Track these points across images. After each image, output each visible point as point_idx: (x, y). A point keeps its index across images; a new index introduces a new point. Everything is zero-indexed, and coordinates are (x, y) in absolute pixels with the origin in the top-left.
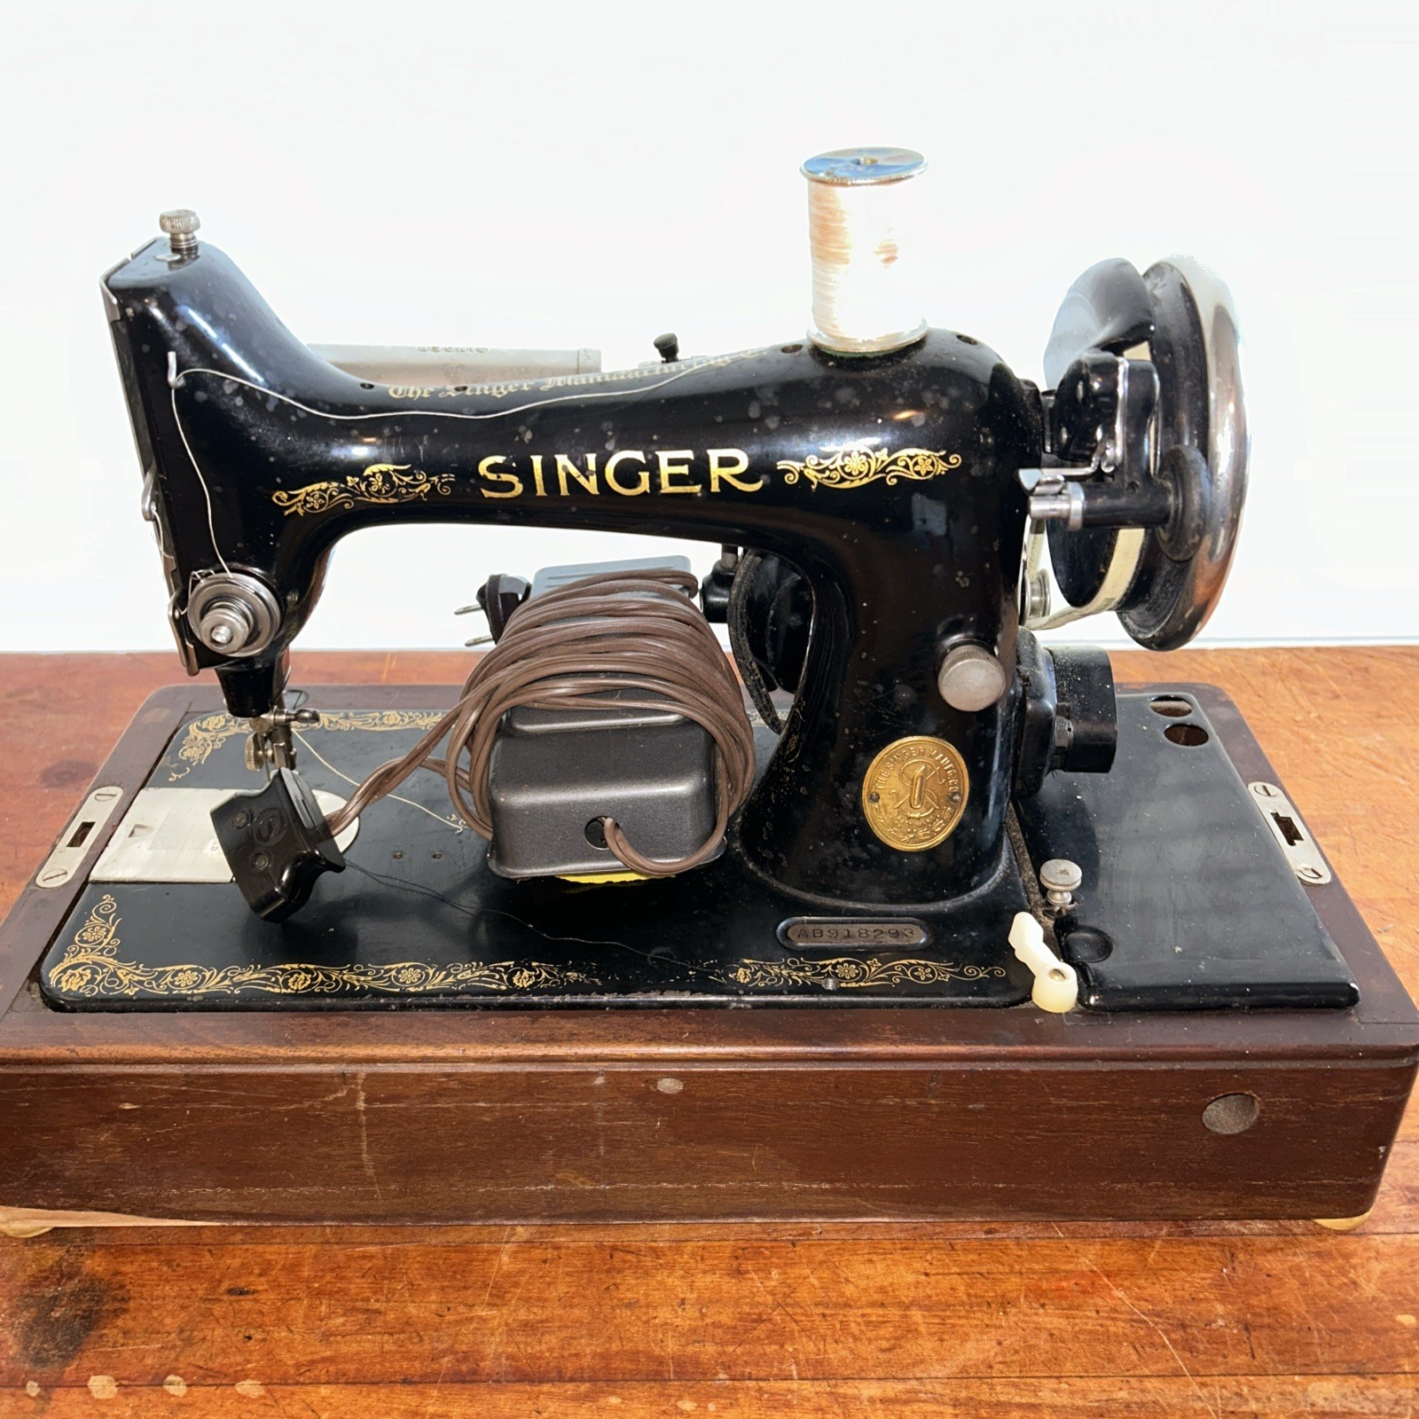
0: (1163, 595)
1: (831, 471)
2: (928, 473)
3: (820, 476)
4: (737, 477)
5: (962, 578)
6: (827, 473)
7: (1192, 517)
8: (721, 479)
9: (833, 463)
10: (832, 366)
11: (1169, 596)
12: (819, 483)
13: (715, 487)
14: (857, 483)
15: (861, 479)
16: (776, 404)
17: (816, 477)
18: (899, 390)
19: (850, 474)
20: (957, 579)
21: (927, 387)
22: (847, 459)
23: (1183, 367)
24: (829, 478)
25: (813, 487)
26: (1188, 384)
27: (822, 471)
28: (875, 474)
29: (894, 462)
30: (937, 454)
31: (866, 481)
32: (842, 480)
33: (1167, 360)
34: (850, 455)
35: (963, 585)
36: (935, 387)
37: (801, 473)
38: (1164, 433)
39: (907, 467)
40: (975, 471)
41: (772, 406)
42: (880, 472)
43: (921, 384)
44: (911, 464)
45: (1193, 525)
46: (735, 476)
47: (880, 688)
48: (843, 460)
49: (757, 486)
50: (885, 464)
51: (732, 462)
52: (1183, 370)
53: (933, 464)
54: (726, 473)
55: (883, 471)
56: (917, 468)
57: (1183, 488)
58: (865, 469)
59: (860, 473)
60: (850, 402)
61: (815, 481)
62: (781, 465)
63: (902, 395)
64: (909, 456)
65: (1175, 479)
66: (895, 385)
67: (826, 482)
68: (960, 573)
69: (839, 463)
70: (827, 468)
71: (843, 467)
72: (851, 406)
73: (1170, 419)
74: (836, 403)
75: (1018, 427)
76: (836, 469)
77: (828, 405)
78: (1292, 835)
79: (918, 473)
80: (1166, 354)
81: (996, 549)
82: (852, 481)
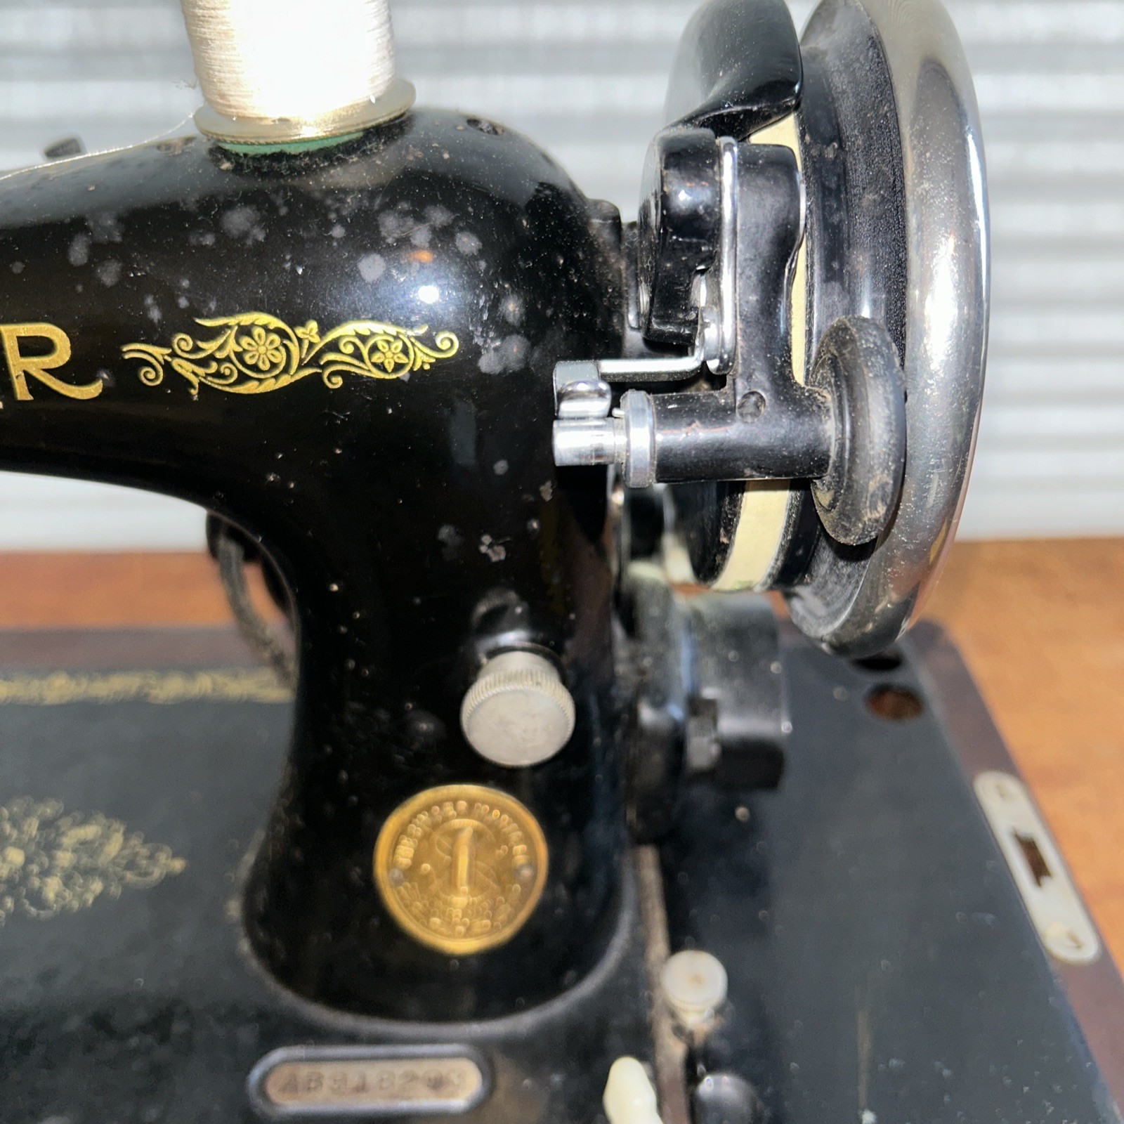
0: (834, 578)
1: (219, 361)
2: (398, 367)
3: (201, 371)
4: (58, 373)
5: (490, 546)
6: (214, 367)
7: (871, 468)
8: (29, 377)
9: (221, 348)
10: (227, 171)
11: (844, 581)
12: (201, 383)
13: (22, 392)
14: (270, 385)
15: (276, 377)
16: (118, 239)
17: (194, 373)
18: (337, 211)
19: (255, 368)
20: (483, 549)
21: (389, 206)
22: (245, 341)
23: (861, 167)
24: (218, 375)
25: (194, 392)
26: (870, 197)
27: (203, 363)
28: (300, 367)
29: (334, 346)
30: (410, 333)
31: (285, 381)
32: (243, 379)
33: (830, 153)
34: (250, 334)
35: (494, 559)
36: (404, 206)
37: (167, 366)
38: (824, 293)
39: (357, 355)
40: (488, 363)
41: (111, 244)
42: (309, 365)
43: (378, 201)
44: (365, 351)
45: (873, 486)
46: (50, 371)
47: (383, 715)
48: (238, 343)
49: (92, 391)
50: (317, 349)
51: (40, 347)
52: (859, 172)
53: (405, 351)
54: (37, 365)
55: (314, 362)
56: (377, 358)
57: (853, 409)
58: (280, 358)
59: (274, 365)
60: (245, 235)
61: (195, 381)
62: (133, 350)
63: (341, 220)
64: (359, 336)
65: (838, 387)
66: (329, 202)
67: (216, 383)
68: (487, 539)
69: (232, 347)
70: (212, 357)
71: (240, 356)
72: (249, 242)
73: (836, 265)
74: (223, 238)
75: (570, 282)
76: (228, 359)
77: (209, 240)
78: (1039, 869)
79: (381, 367)
80: (828, 142)
81: (548, 497)
82: (260, 380)
